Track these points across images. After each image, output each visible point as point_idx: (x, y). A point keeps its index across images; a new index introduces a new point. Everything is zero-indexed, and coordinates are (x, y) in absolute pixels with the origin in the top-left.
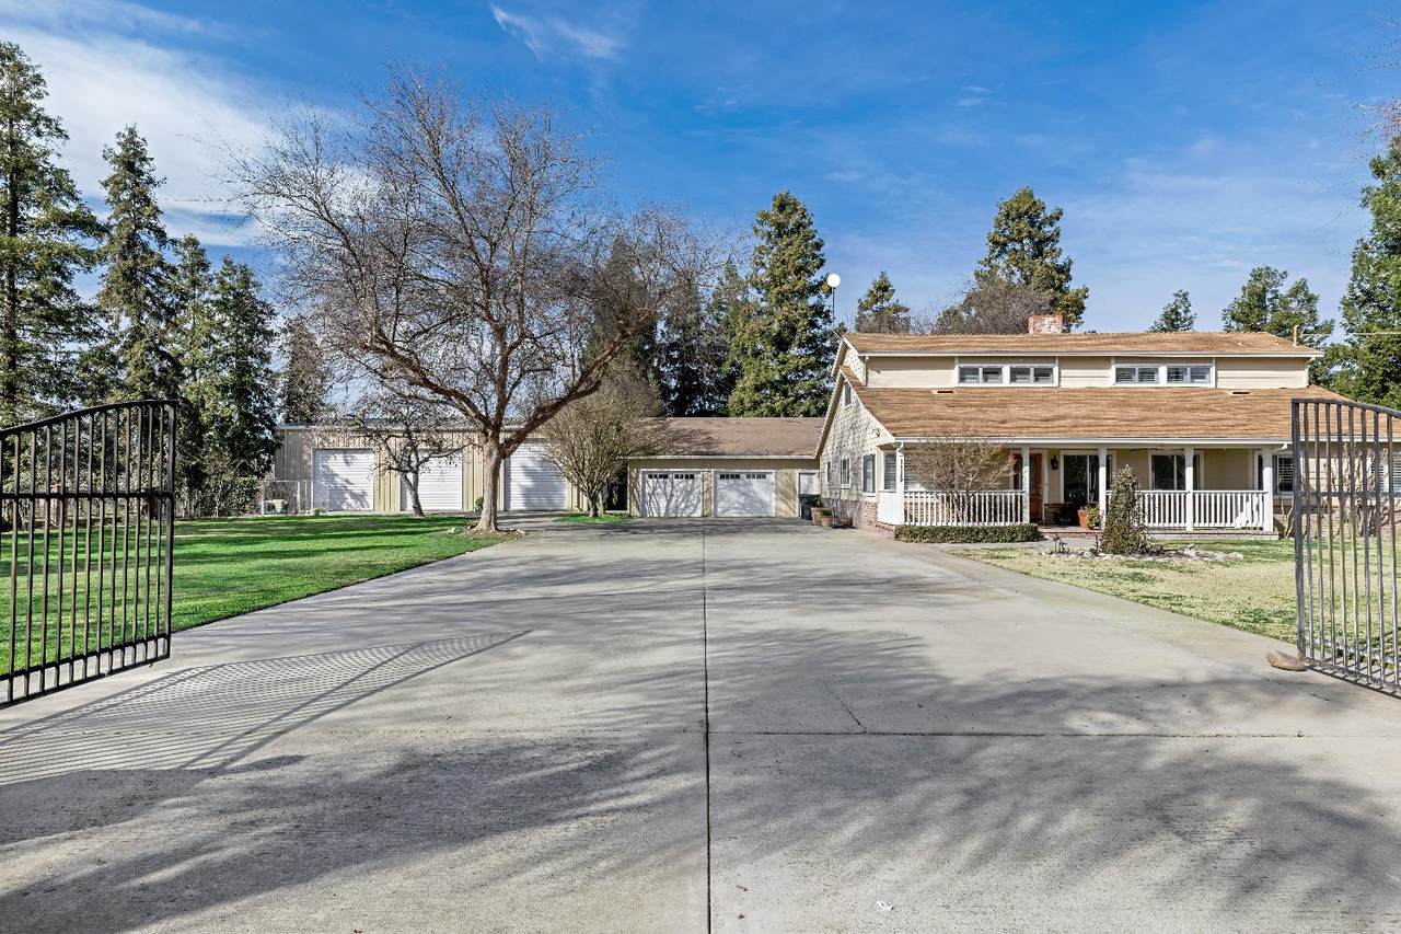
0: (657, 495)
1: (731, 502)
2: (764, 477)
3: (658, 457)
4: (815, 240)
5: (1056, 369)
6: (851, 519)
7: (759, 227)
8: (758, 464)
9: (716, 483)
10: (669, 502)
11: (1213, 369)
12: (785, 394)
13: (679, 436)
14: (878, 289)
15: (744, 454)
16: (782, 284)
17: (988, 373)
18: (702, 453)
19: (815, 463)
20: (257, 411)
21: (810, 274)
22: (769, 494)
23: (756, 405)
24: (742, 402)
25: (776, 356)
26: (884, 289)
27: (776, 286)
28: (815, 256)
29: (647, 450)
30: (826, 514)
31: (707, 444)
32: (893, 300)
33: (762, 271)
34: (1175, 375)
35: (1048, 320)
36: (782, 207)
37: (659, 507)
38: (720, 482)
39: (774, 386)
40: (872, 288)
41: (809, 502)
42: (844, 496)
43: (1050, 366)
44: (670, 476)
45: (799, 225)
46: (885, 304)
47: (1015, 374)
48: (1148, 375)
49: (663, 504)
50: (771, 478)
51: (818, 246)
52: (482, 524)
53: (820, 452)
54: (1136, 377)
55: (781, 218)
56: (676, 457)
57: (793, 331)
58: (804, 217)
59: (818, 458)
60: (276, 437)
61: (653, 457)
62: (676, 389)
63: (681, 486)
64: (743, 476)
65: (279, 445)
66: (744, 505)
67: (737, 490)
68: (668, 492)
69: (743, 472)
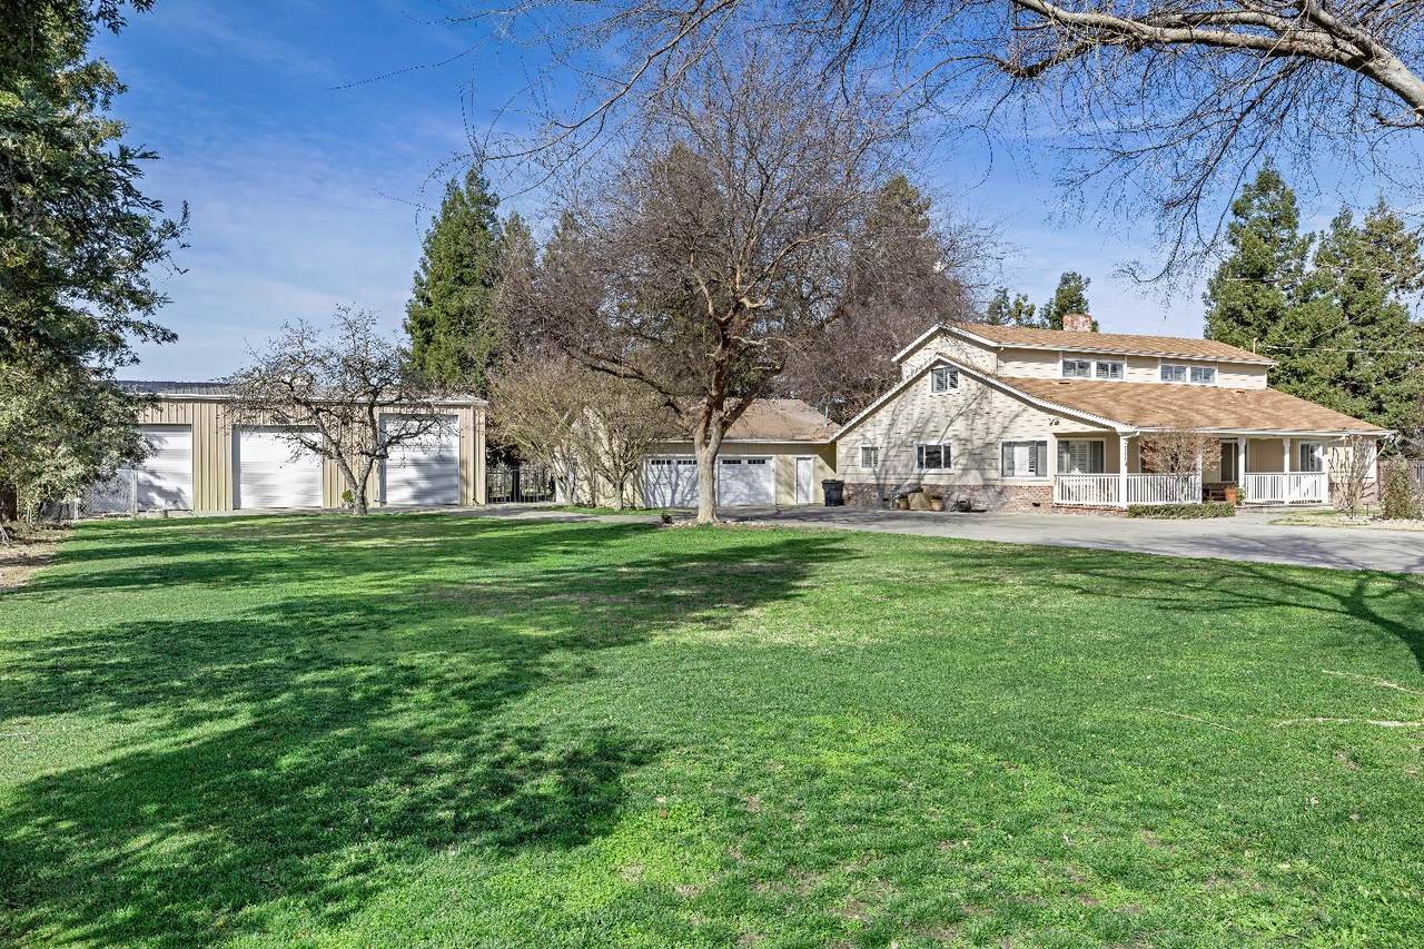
0: (660, 482)
1: (735, 491)
2: (764, 462)
5: (1125, 366)
8: (761, 450)
9: (719, 470)
11: (1216, 371)
17: (1080, 367)
22: (769, 482)
37: (664, 498)
38: (723, 469)
43: (1122, 362)
44: (675, 461)
48: (1178, 374)
49: (668, 493)
50: (772, 464)
53: (840, 436)
59: (833, 442)
64: (745, 462)
66: (749, 496)
67: (742, 480)
68: (674, 480)
69: (744, 458)
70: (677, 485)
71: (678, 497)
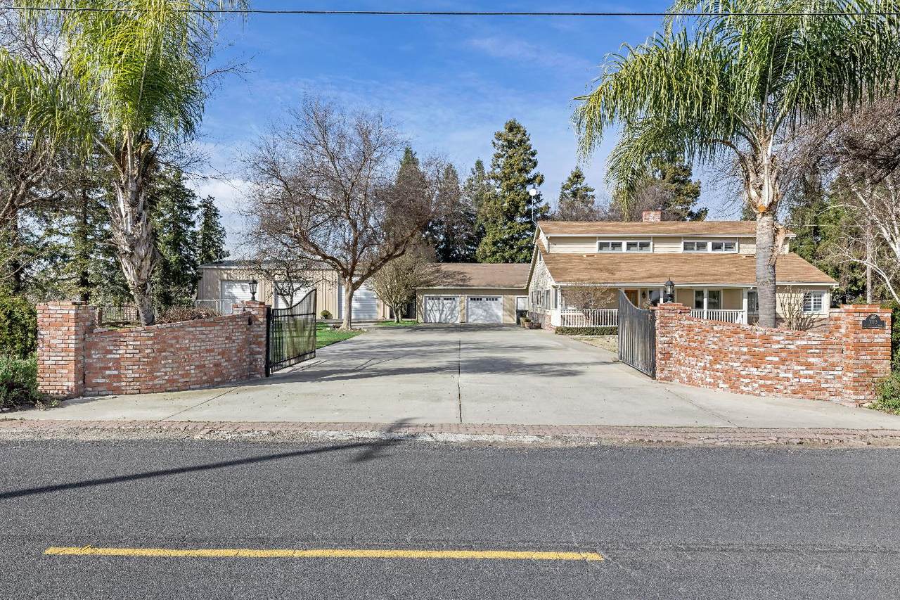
0: (433, 309)
1: (478, 314)
2: (496, 300)
3: (435, 288)
4: (531, 150)
5: (651, 243)
6: (540, 324)
7: (496, 142)
8: (492, 292)
9: (467, 303)
10: (441, 315)
11: (737, 244)
12: (512, 247)
13: (447, 275)
14: (574, 177)
15: (485, 286)
16: (510, 179)
17: (614, 245)
18: (460, 286)
19: (526, 292)
20: (187, 257)
21: (527, 172)
22: (499, 310)
23: (494, 253)
24: (484, 252)
25: (506, 224)
26: (578, 176)
27: (507, 180)
28: (530, 161)
29: (427, 283)
30: (528, 321)
31: (463, 280)
32: (584, 184)
33: (498, 170)
34: (716, 247)
35: (652, 214)
36: (511, 130)
37: (435, 317)
38: (470, 303)
39: (505, 242)
40: (570, 176)
41: (521, 313)
42: (539, 312)
43: (649, 241)
44: (442, 298)
45: (521, 141)
46: (579, 186)
47: (629, 246)
48: (702, 246)
49: (438, 315)
50: (501, 300)
51: (533, 154)
52: (344, 326)
53: (528, 285)
54: (695, 248)
55: (511, 136)
56: (446, 288)
57: (517, 207)
58: (525, 135)
59: (527, 288)
60: (197, 273)
61: (431, 288)
62: (443, 241)
63: (449, 305)
64: (484, 299)
65: (200, 278)
66: (486, 317)
67: (482, 308)
68: (441, 308)
69: (483, 297)
70: (443, 311)
71: (443, 316)
